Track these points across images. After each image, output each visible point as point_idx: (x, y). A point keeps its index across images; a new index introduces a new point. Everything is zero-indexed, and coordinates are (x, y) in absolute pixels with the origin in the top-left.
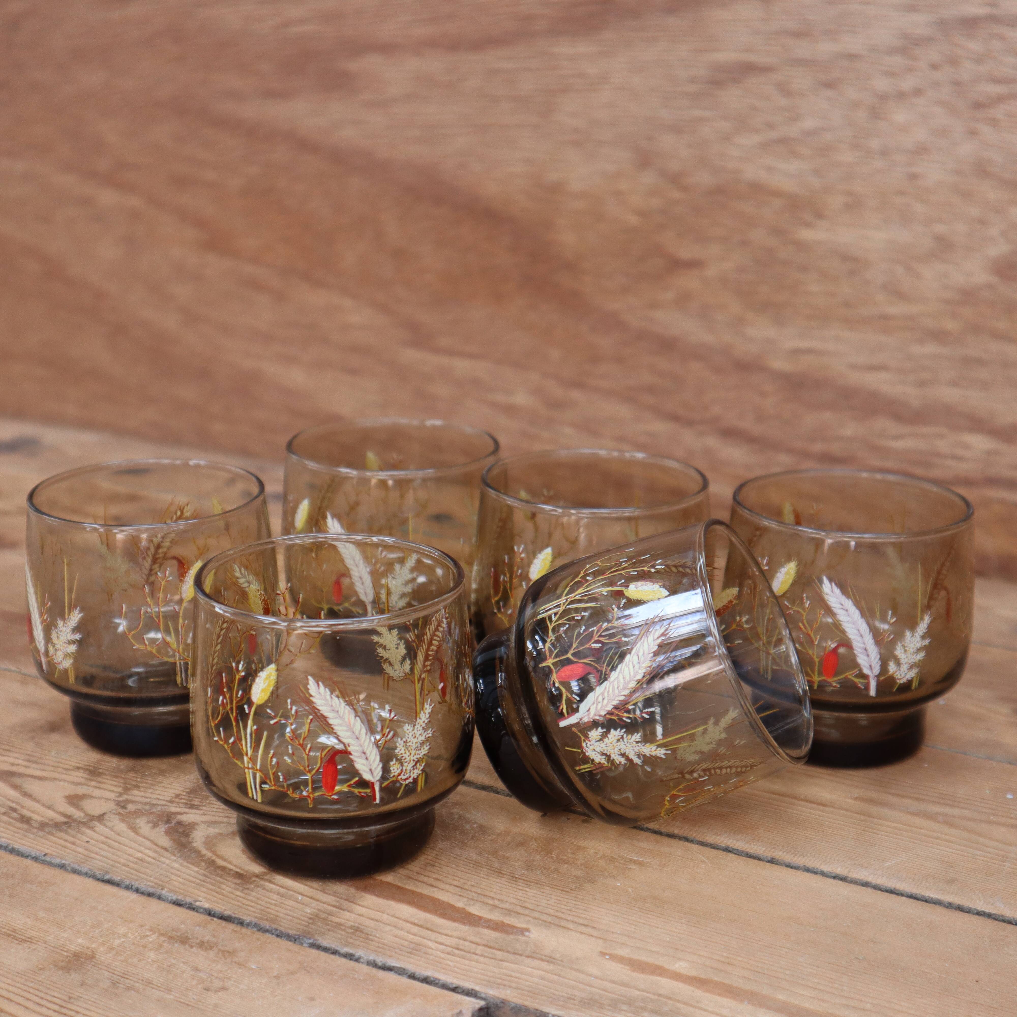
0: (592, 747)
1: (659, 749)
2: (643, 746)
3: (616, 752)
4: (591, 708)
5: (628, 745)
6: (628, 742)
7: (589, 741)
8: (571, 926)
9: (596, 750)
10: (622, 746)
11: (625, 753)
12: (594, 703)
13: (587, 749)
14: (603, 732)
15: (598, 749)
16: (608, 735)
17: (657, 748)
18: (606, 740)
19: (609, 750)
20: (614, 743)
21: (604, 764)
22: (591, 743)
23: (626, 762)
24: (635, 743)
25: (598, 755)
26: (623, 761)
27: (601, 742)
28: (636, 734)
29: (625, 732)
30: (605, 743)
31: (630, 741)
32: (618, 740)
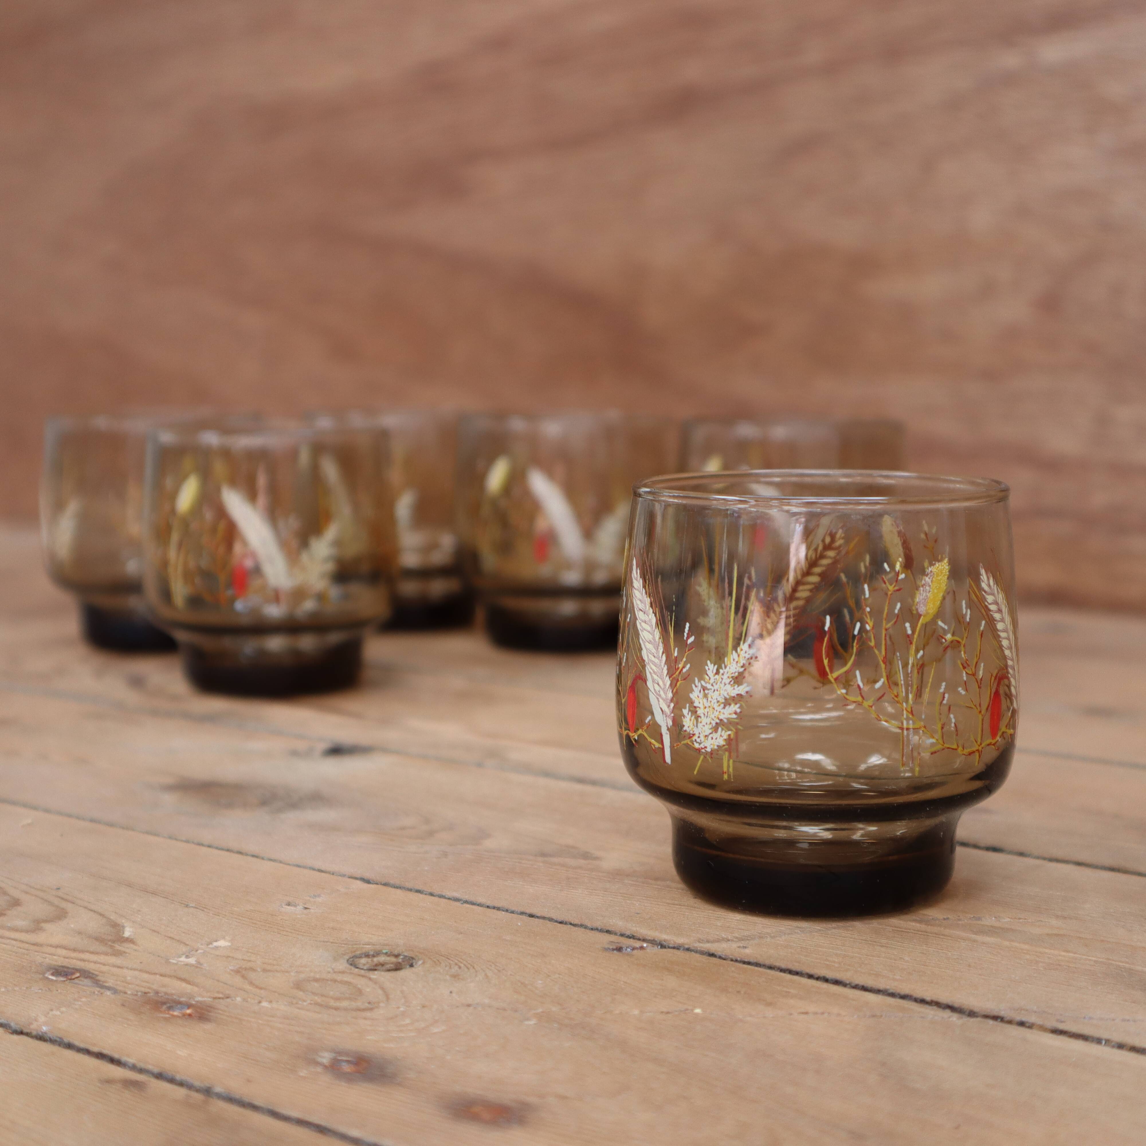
0: (702, 738)
1: (739, 649)
2: (726, 667)
3: (719, 709)
4: (661, 706)
5: (716, 687)
6: (712, 685)
7: (694, 735)
9: (707, 733)
10: (714, 696)
11: (726, 699)
12: (658, 699)
13: (702, 746)
14: (689, 710)
15: (707, 730)
16: (695, 705)
17: (736, 651)
18: (700, 712)
19: (713, 716)
20: (707, 705)
21: (729, 735)
22: (697, 735)
23: (738, 705)
24: (717, 676)
25: (714, 735)
26: (735, 708)
27: (699, 719)
28: (707, 668)
29: (699, 681)
30: (702, 715)
31: (712, 681)
32: (706, 696)
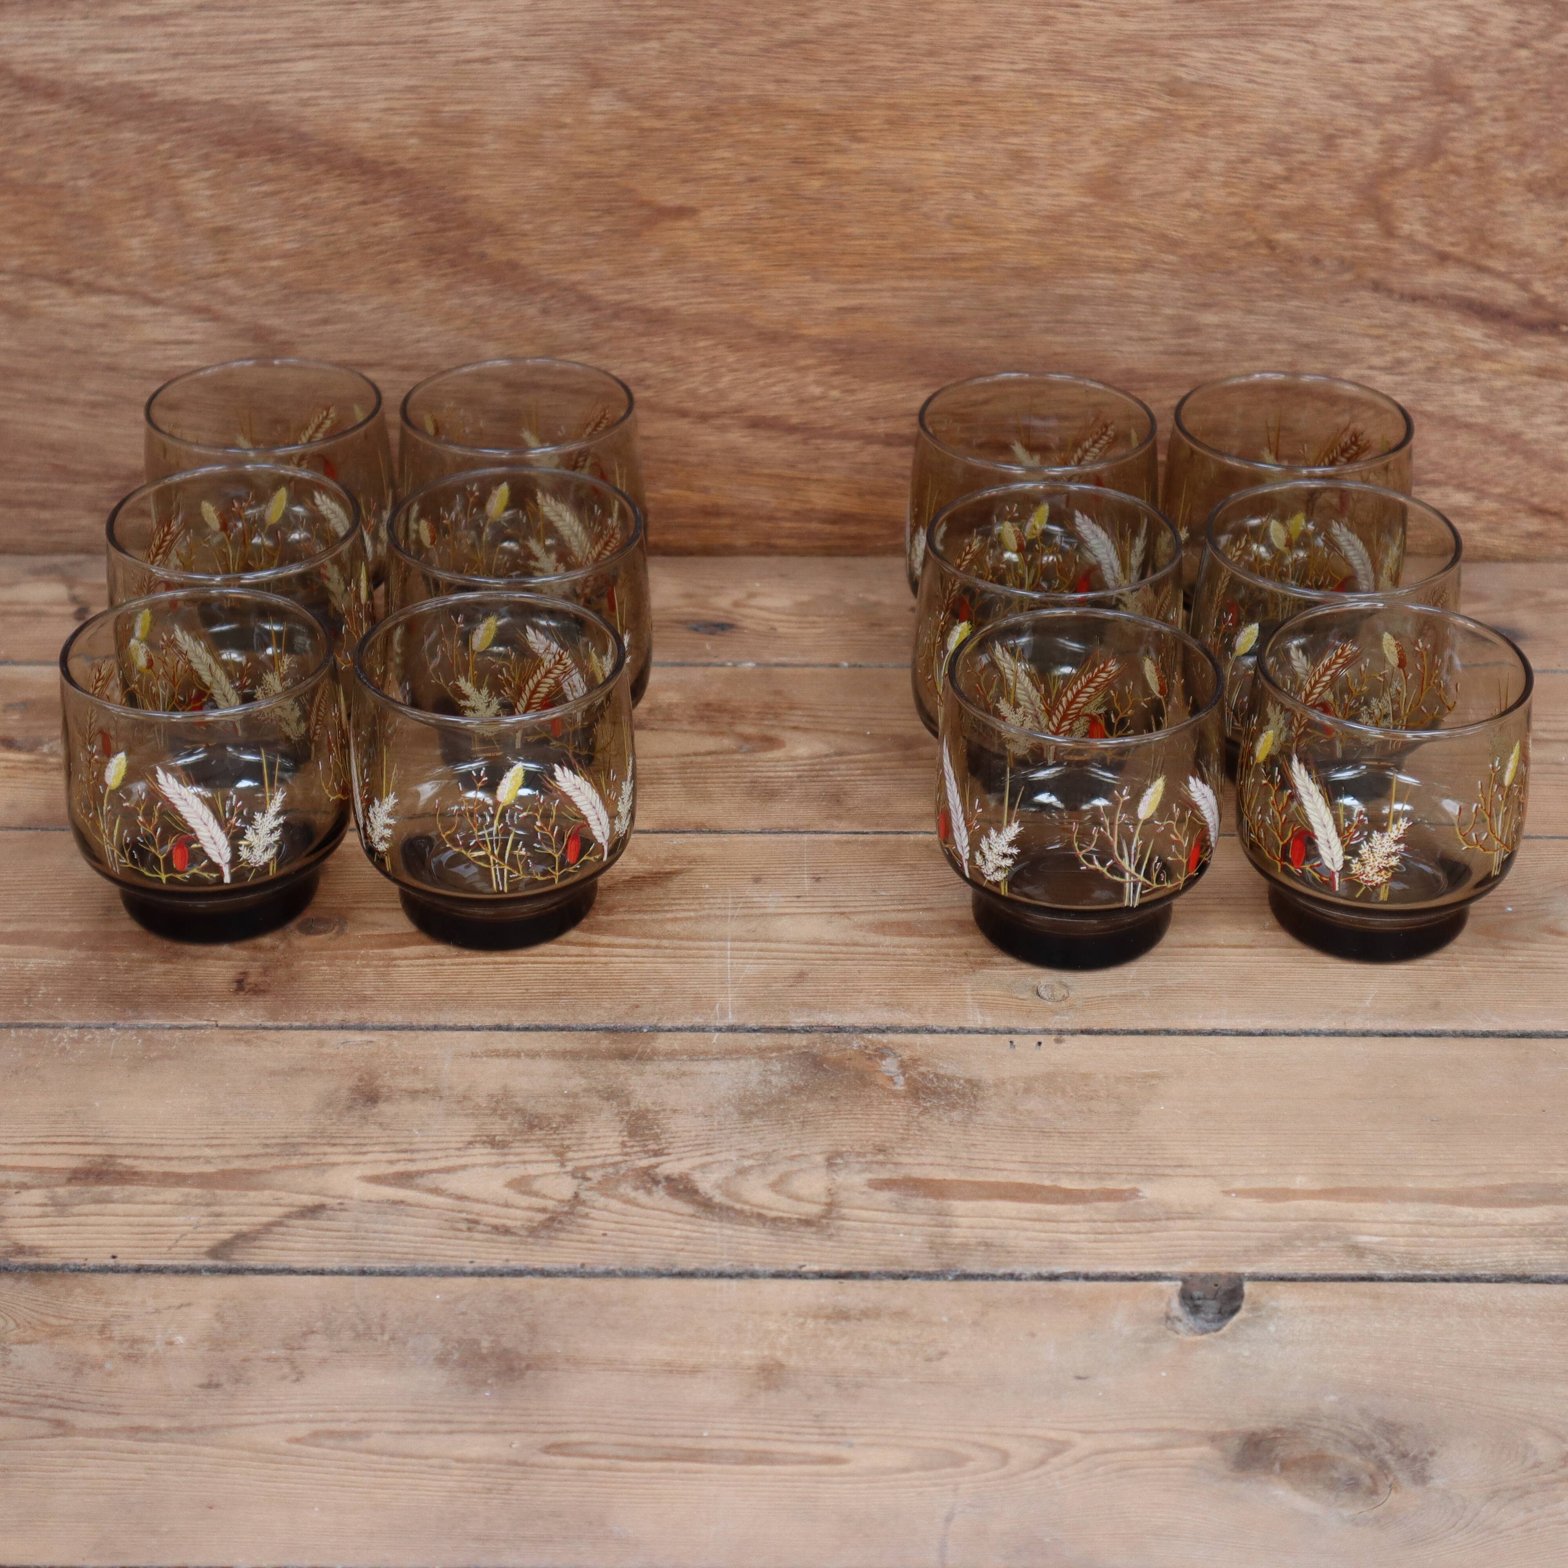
8: (1168, 1171)
